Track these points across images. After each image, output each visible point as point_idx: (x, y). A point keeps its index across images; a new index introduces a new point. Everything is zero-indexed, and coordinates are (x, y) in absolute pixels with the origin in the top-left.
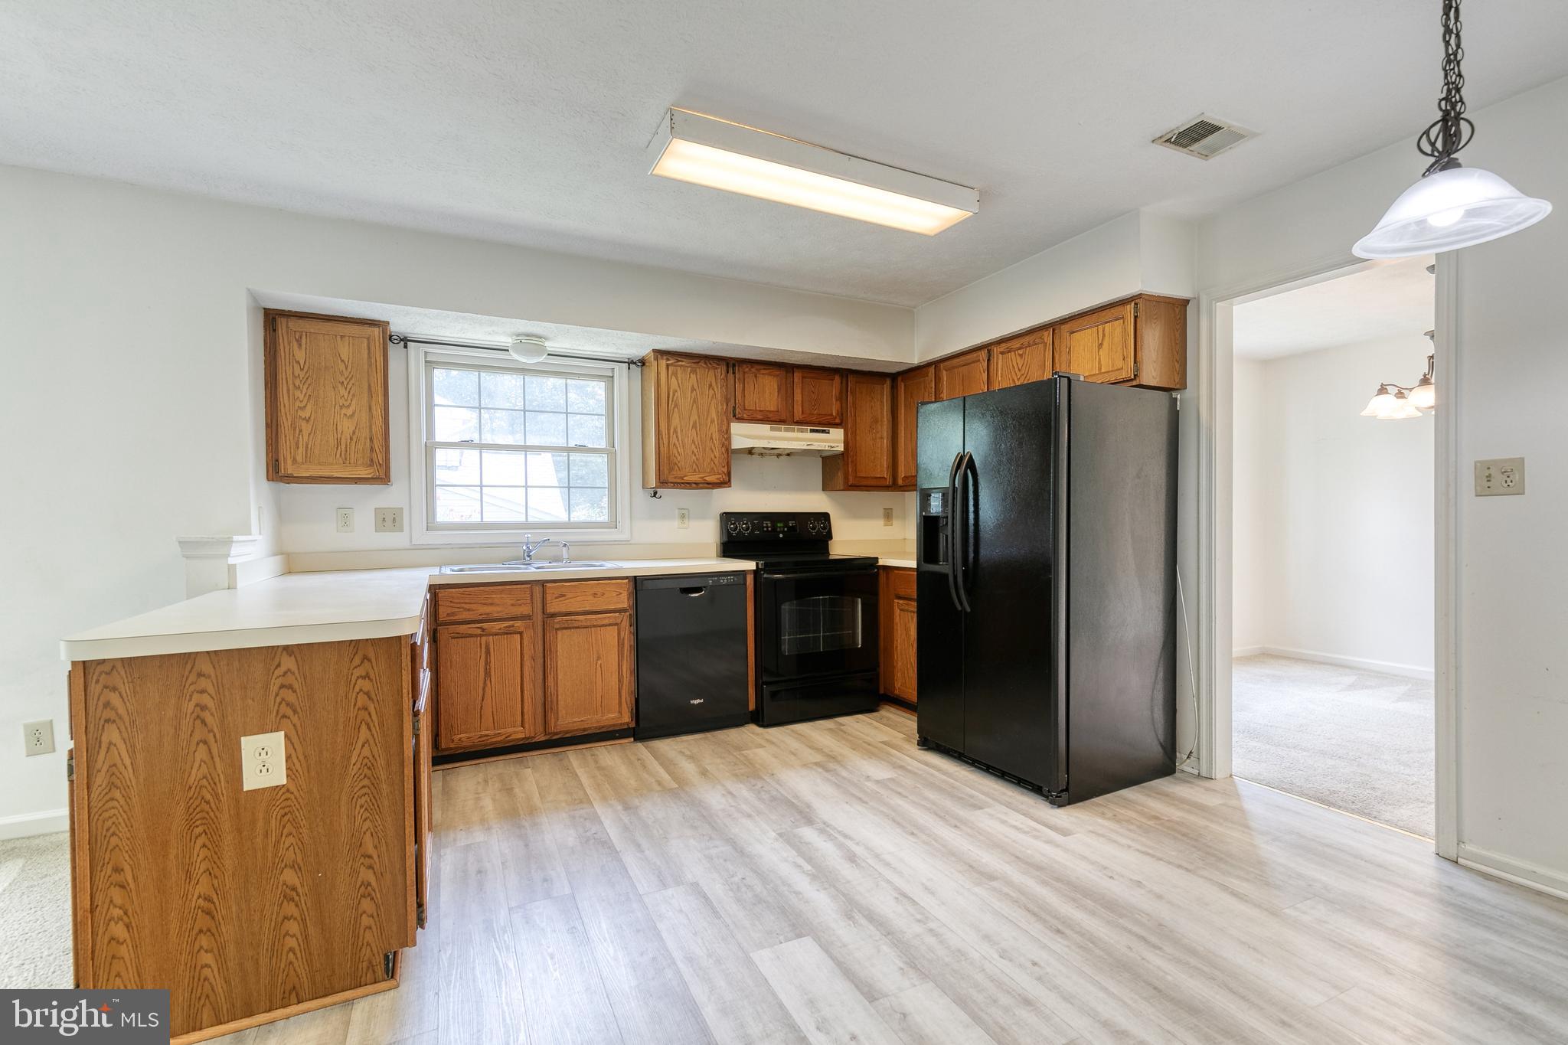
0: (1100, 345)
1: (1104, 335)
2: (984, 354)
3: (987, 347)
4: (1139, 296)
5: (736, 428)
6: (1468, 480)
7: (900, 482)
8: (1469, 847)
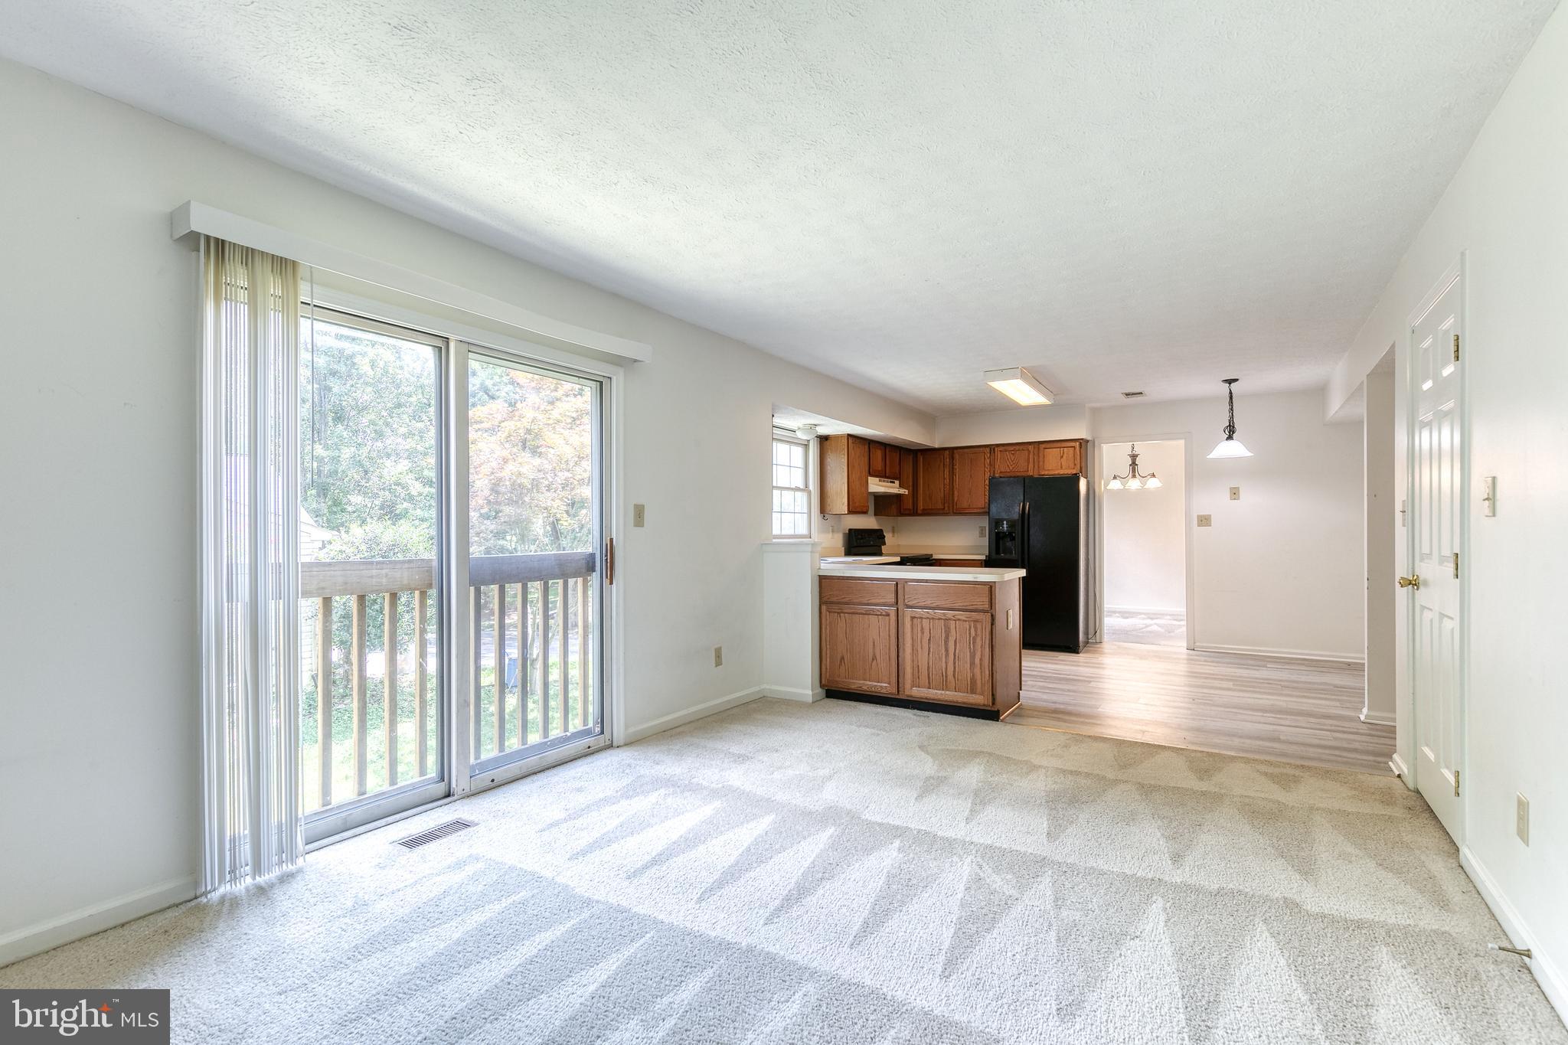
0: (1062, 457)
1: (1063, 453)
2: (988, 450)
3: (992, 448)
4: (1082, 439)
5: (870, 479)
6: (1195, 522)
7: (919, 512)
8: (1197, 644)
